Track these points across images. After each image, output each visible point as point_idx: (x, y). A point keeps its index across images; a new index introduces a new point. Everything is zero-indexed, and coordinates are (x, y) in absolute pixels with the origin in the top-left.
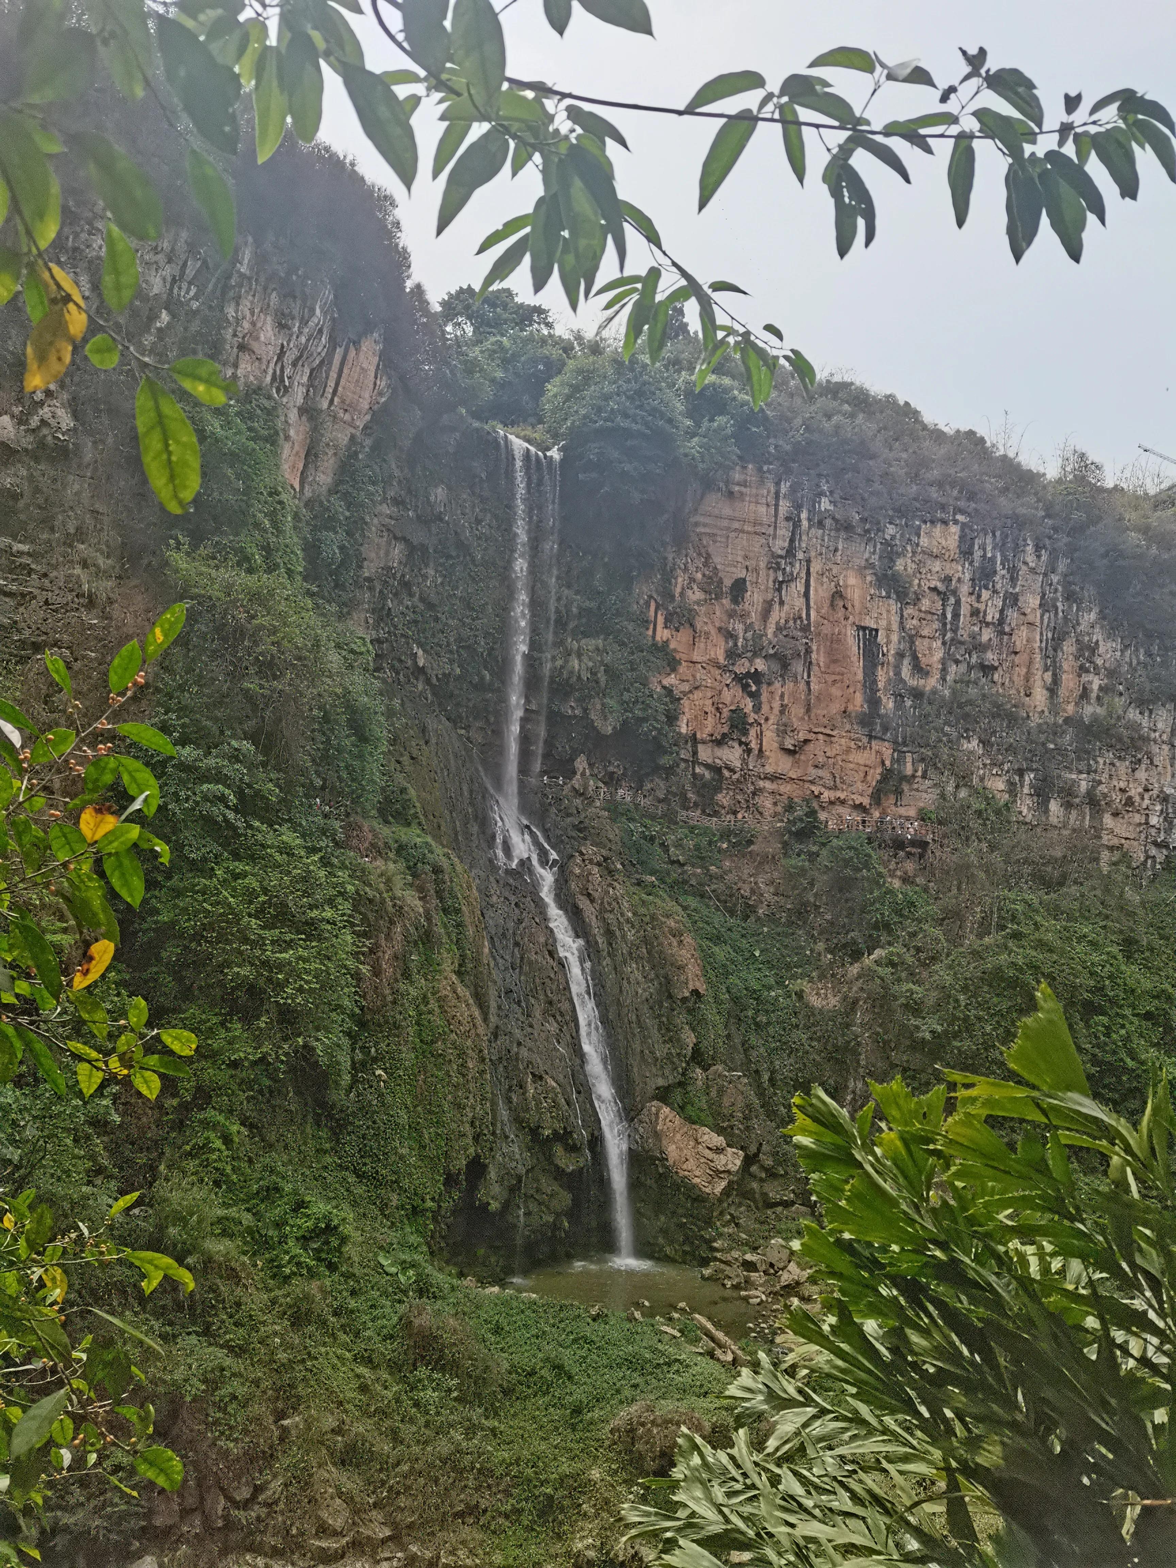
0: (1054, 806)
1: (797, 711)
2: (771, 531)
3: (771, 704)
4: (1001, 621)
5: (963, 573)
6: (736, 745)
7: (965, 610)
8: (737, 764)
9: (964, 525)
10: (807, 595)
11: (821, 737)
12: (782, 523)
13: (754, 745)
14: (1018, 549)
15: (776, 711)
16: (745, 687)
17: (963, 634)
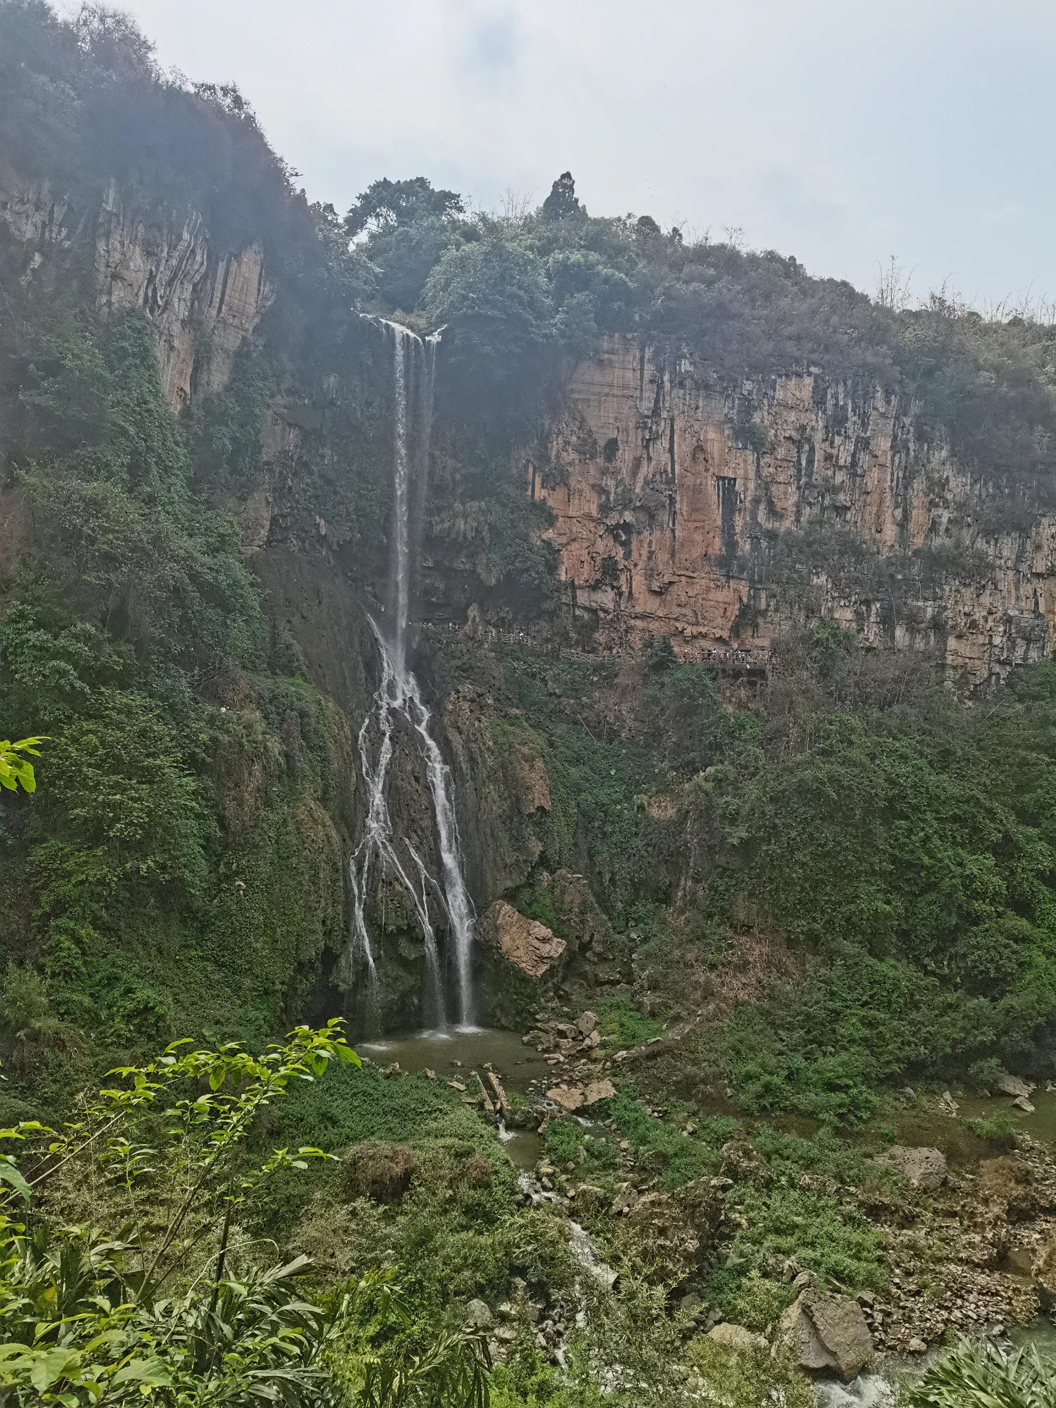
0: (899, 632)
1: (663, 556)
2: (637, 393)
3: (640, 552)
4: (854, 464)
5: (817, 422)
6: (609, 589)
7: (818, 456)
8: (611, 606)
9: (817, 377)
10: (671, 450)
11: (683, 579)
12: (647, 386)
13: (624, 589)
14: (868, 396)
15: (644, 557)
16: (616, 537)
17: (817, 478)
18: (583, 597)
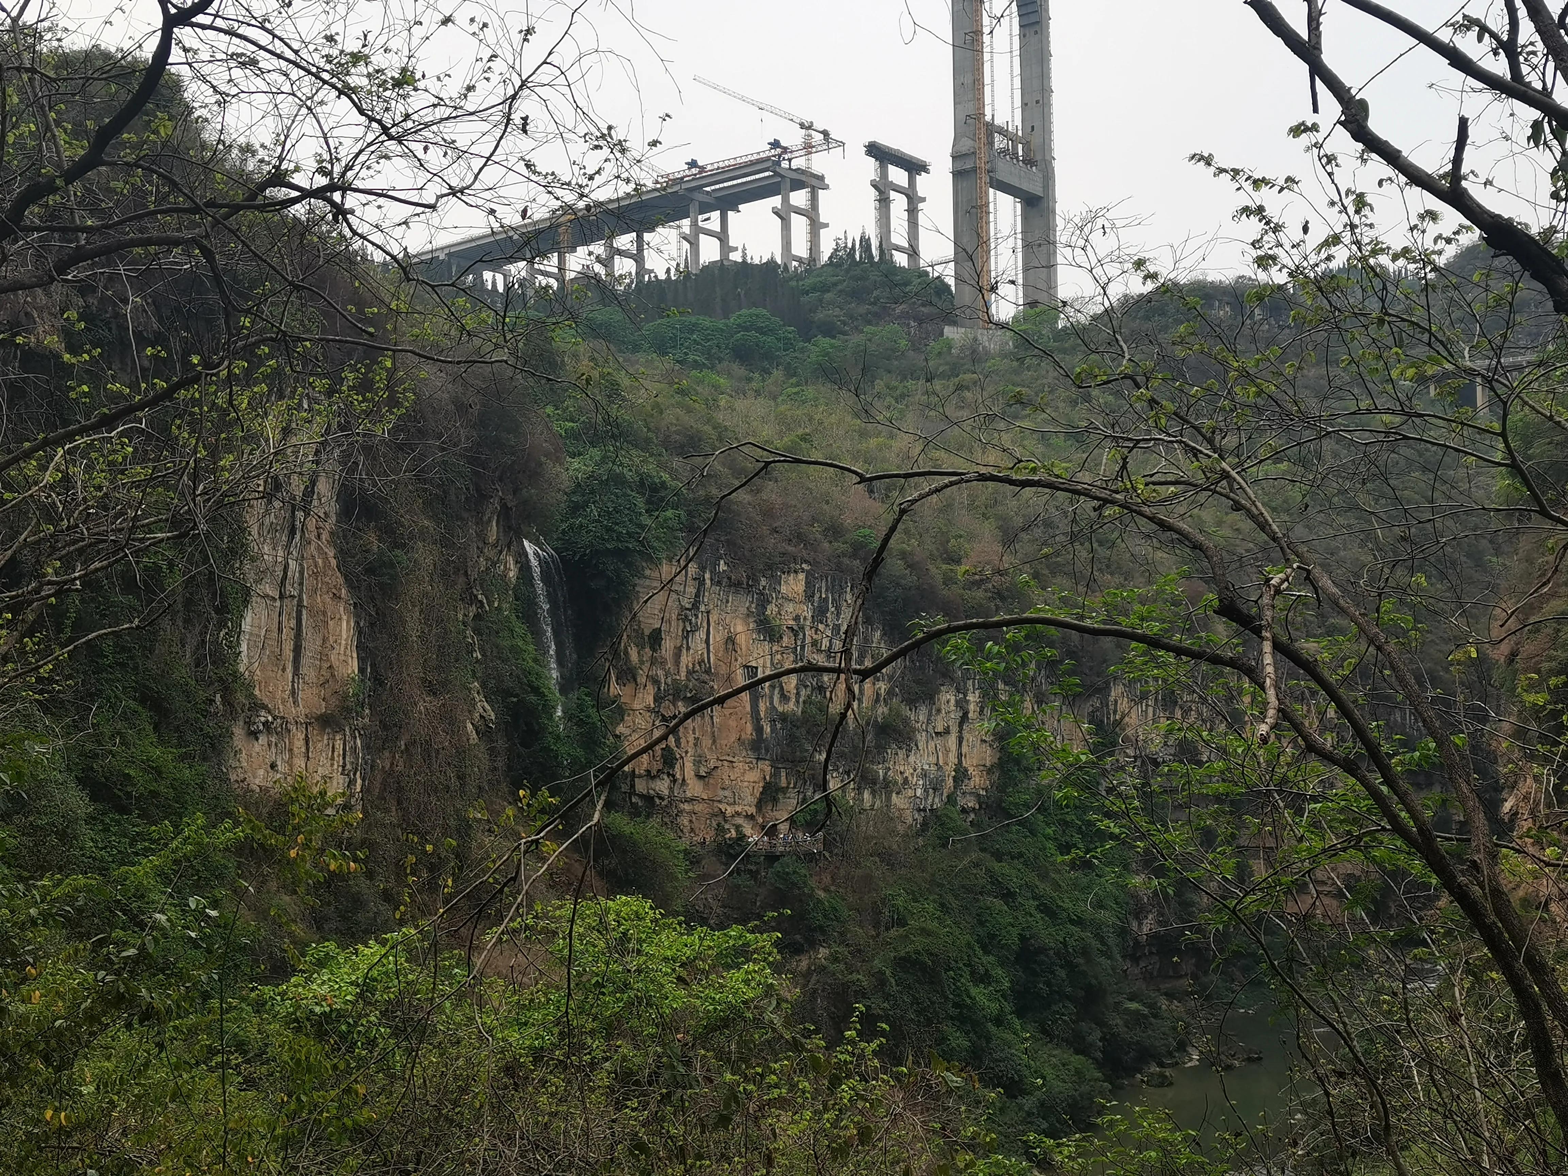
0: (866, 795)
1: (707, 742)
2: (682, 588)
3: (688, 739)
5: (807, 612)
6: (665, 777)
7: (808, 642)
8: (666, 792)
9: (808, 572)
10: (707, 641)
11: (726, 763)
12: (690, 582)
13: (678, 776)
14: (842, 591)
15: (691, 744)
18: (641, 786)
